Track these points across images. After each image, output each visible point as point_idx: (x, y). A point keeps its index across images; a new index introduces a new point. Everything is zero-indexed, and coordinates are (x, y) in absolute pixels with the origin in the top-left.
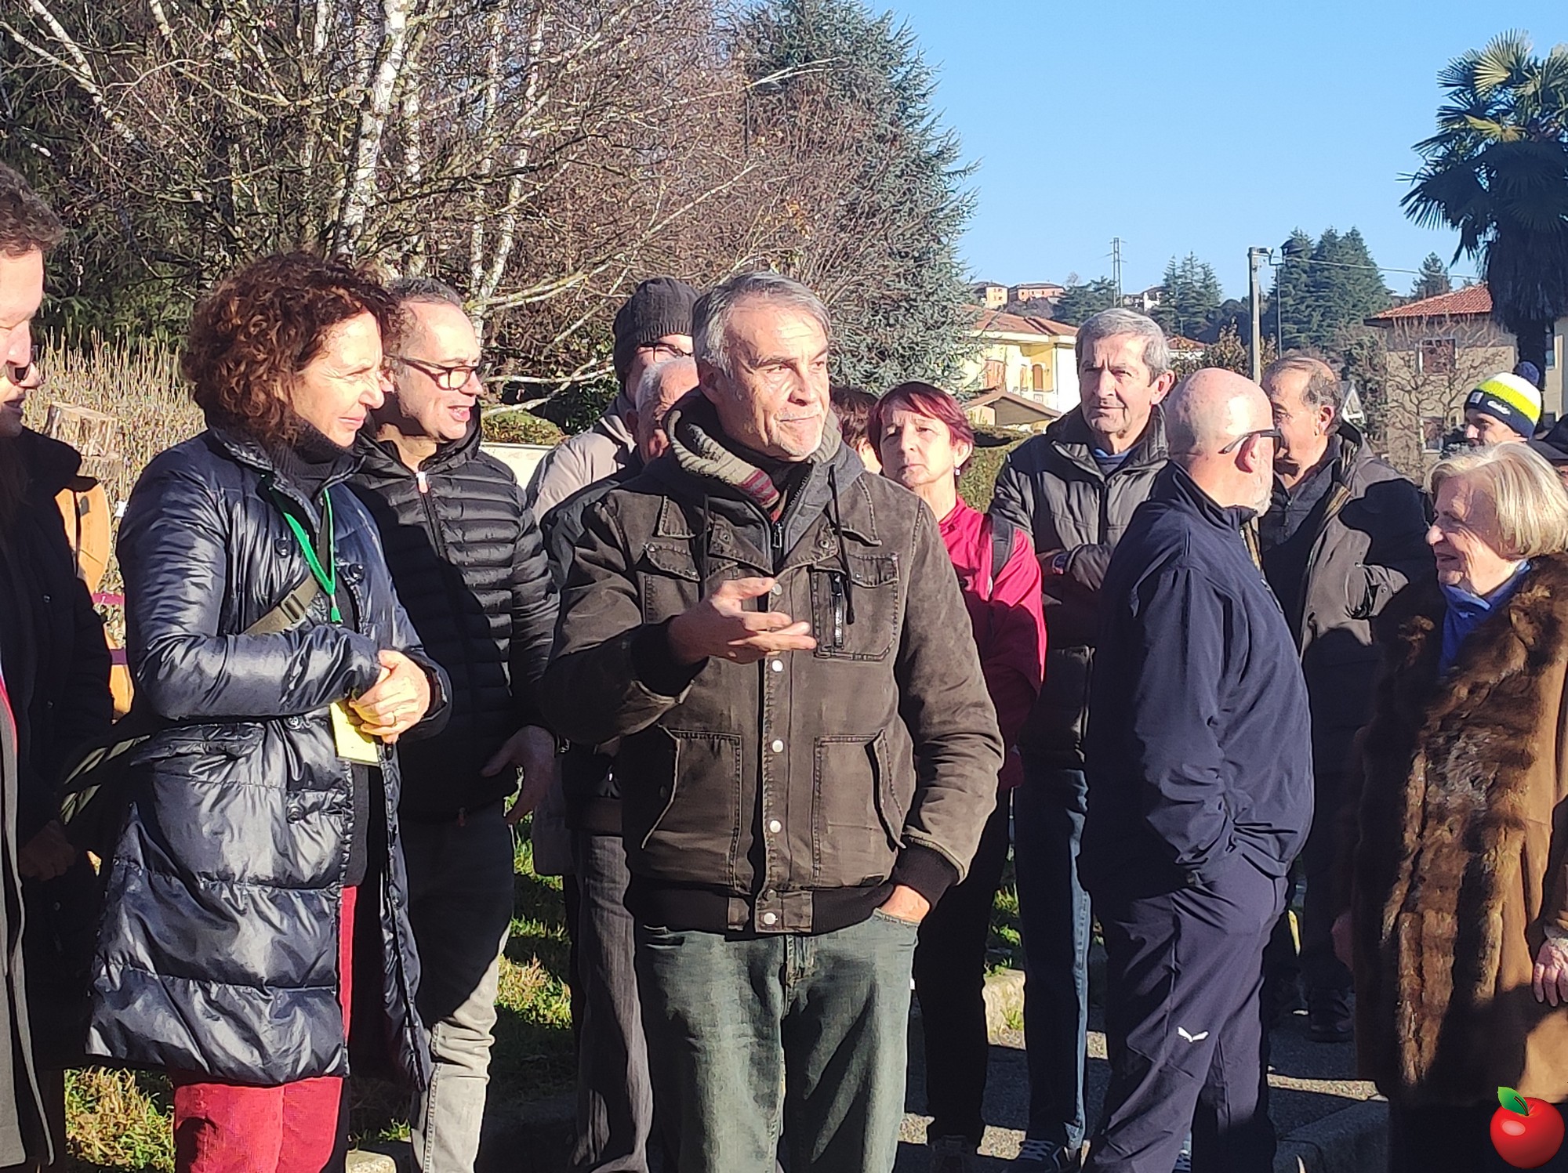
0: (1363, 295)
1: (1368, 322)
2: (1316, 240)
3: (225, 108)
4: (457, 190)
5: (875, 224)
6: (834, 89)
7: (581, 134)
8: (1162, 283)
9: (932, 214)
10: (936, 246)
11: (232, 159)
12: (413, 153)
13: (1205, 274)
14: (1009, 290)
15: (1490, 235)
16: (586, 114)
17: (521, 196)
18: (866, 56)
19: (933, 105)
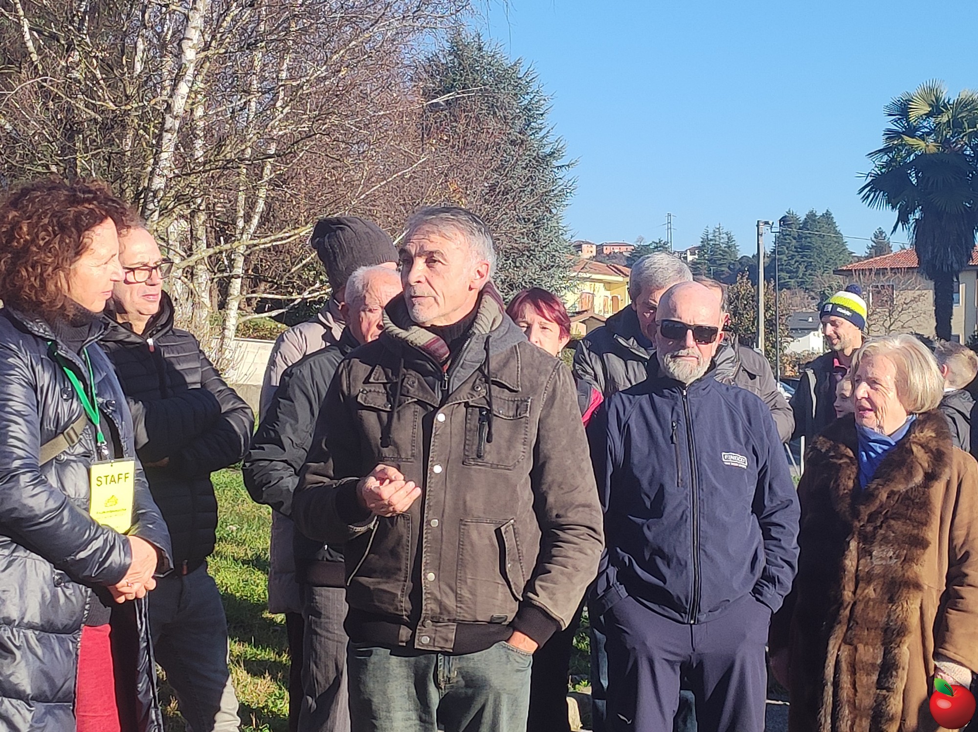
0: (833, 254)
1: (837, 272)
2: (802, 217)
3: (73, 110)
4: (228, 168)
5: (508, 199)
6: (482, 110)
7: (312, 133)
8: (699, 244)
9: (546, 194)
10: (548, 215)
11: (77, 144)
12: (199, 143)
13: (728, 238)
14: (597, 246)
15: (917, 215)
16: (316, 119)
17: (271, 174)
18: (504, 88)
19: (547, 121)
